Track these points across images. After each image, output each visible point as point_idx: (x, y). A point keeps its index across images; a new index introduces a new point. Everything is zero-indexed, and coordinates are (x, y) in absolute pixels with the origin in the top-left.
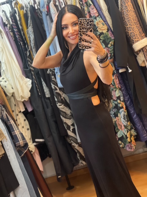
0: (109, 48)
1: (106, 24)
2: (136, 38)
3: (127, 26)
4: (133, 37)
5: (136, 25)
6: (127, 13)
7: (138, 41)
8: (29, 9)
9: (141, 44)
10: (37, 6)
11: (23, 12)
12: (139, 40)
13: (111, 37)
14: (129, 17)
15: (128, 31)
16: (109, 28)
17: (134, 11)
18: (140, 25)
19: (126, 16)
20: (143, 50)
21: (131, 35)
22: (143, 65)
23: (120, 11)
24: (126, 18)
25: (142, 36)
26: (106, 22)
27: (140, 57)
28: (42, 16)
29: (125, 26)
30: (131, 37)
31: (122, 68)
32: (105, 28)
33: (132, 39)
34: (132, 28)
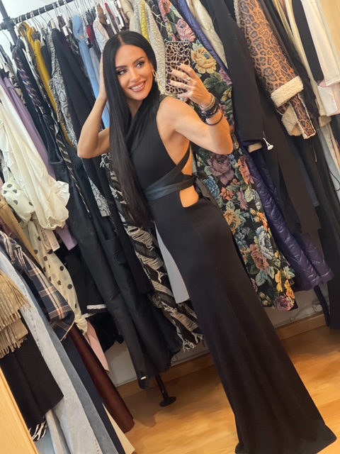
0: (223, 104)
1: (213, 56)
2: (276, 80)
3: (257, 57)
4: (271, 79)
5: (274, 52)
6: (254, 29)
7: (280, 85)
8: (50, 37)
9: (288, 90)
10: (68, 30)
11: (39, 44)
12: (282, 82)
13: (225, 81)
14: (259, 38)
15: (259, 67)
16: (220, 64)
17: (267, 25)
18: (283, 52)
19: (253, 36)
20: (292, 103)
21: (266, 74)
22: (296, 134)
23: (239, 26)
24: (253, 40)
25: (289, 75)
26: (212, 52)
27: (288, 116)
28: (79, 50)
29: (253, 57)
30: (266, 77)
31: (253, 142)
32: (212, 63)
33: (267, 81)
34: (267, 59)
